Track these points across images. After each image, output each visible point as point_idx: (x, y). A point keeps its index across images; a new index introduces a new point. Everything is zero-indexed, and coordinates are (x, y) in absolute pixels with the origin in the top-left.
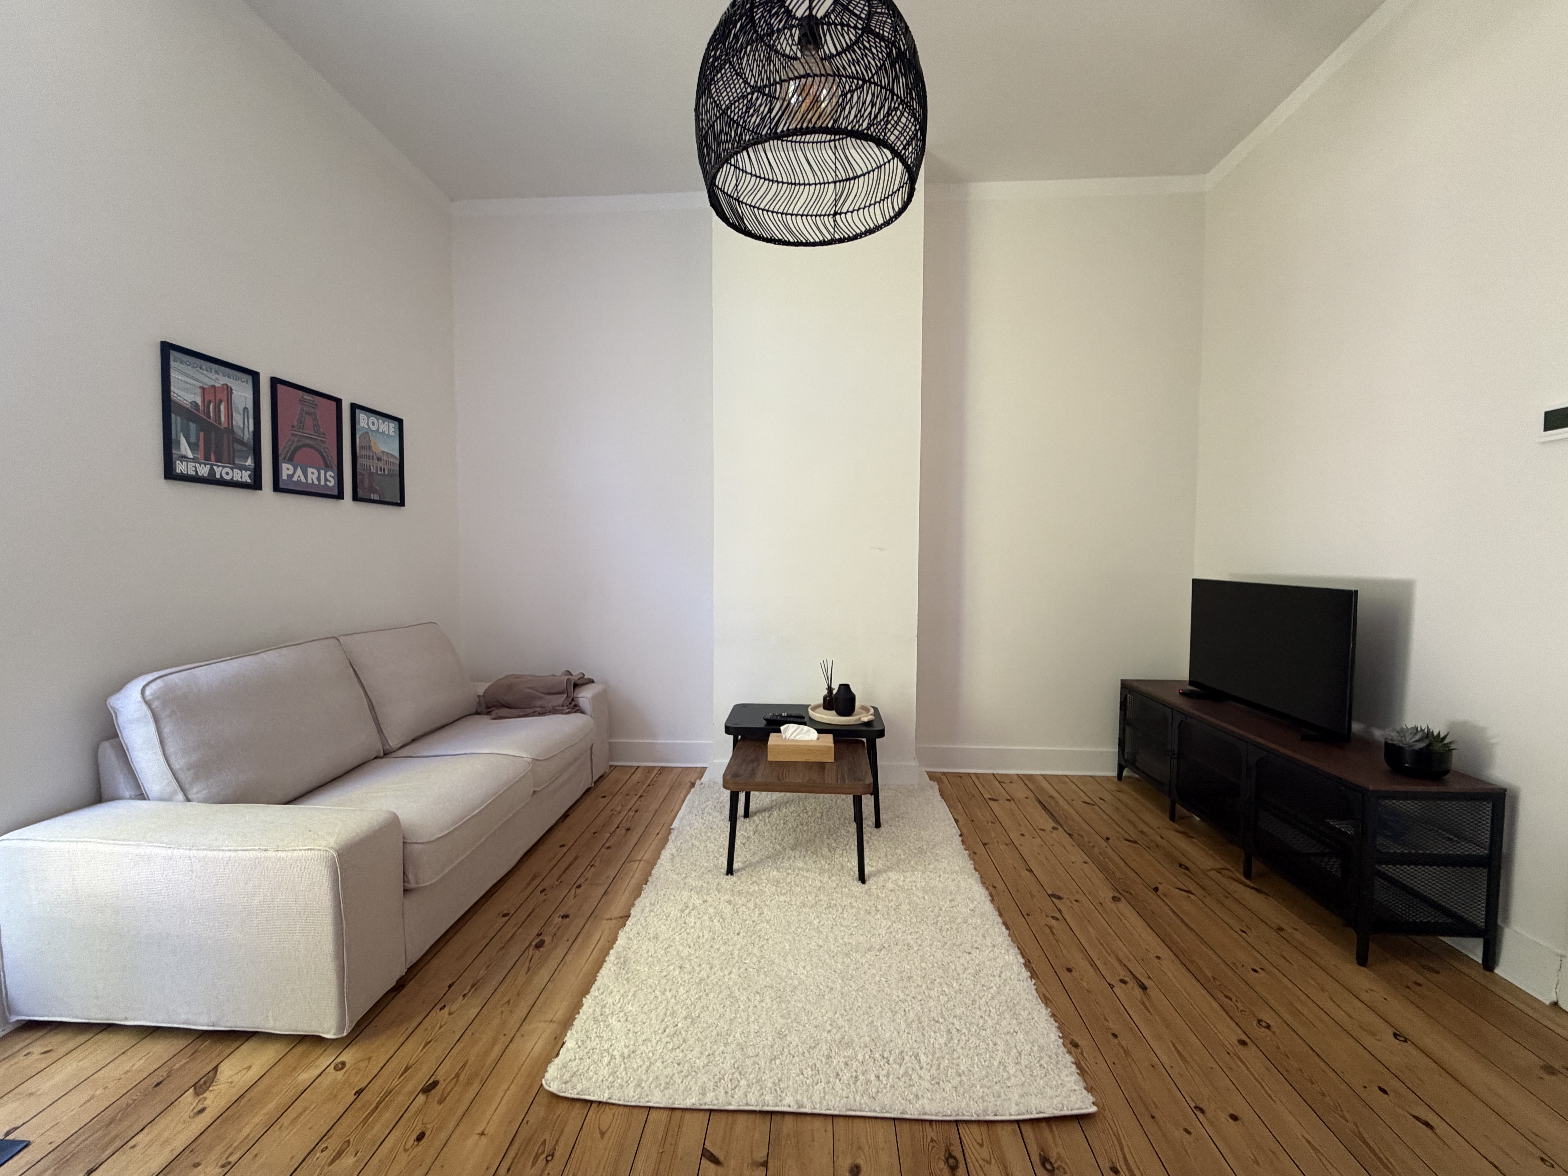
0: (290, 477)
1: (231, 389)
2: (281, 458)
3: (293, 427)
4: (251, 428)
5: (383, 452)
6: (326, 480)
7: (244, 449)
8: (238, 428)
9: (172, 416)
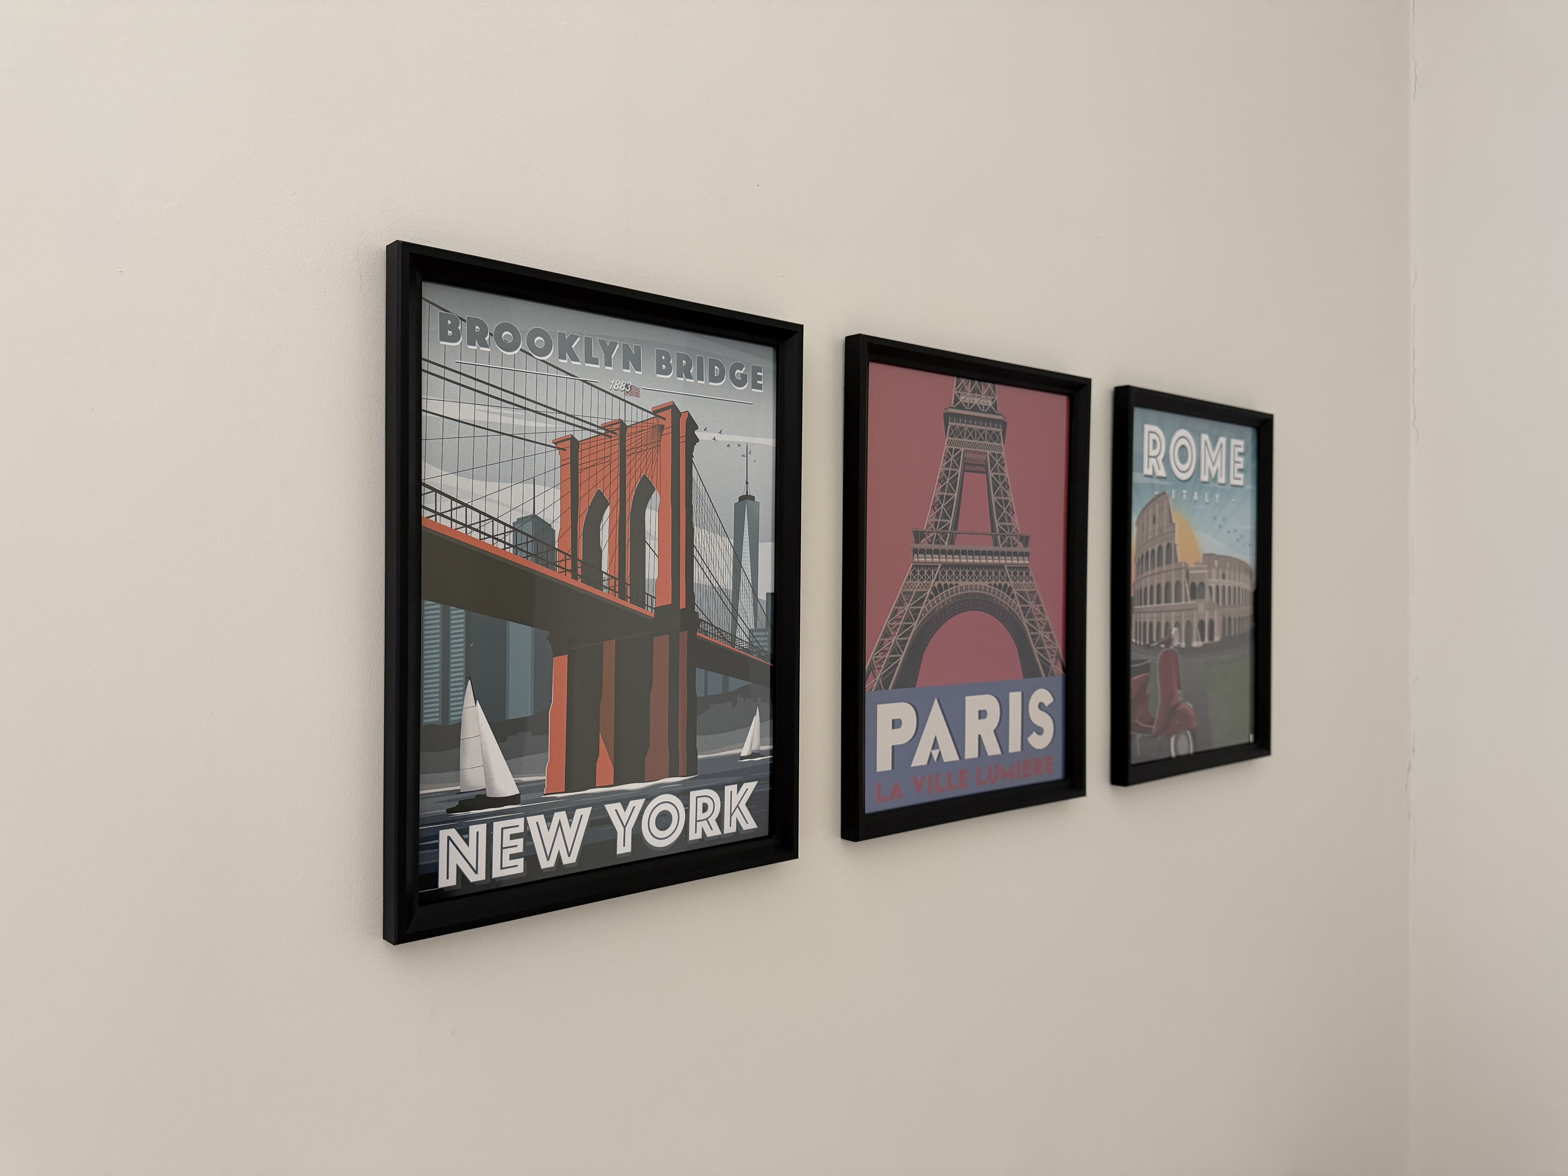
0: (903, 752)
1: (692, 425)
2: (871, 684)
3: (919, 536)
4: (766, 584)
5: (1209, 558)
6: (1028, 727)
7: (736, 684)
8: (720, 591)
9: (431, 611)
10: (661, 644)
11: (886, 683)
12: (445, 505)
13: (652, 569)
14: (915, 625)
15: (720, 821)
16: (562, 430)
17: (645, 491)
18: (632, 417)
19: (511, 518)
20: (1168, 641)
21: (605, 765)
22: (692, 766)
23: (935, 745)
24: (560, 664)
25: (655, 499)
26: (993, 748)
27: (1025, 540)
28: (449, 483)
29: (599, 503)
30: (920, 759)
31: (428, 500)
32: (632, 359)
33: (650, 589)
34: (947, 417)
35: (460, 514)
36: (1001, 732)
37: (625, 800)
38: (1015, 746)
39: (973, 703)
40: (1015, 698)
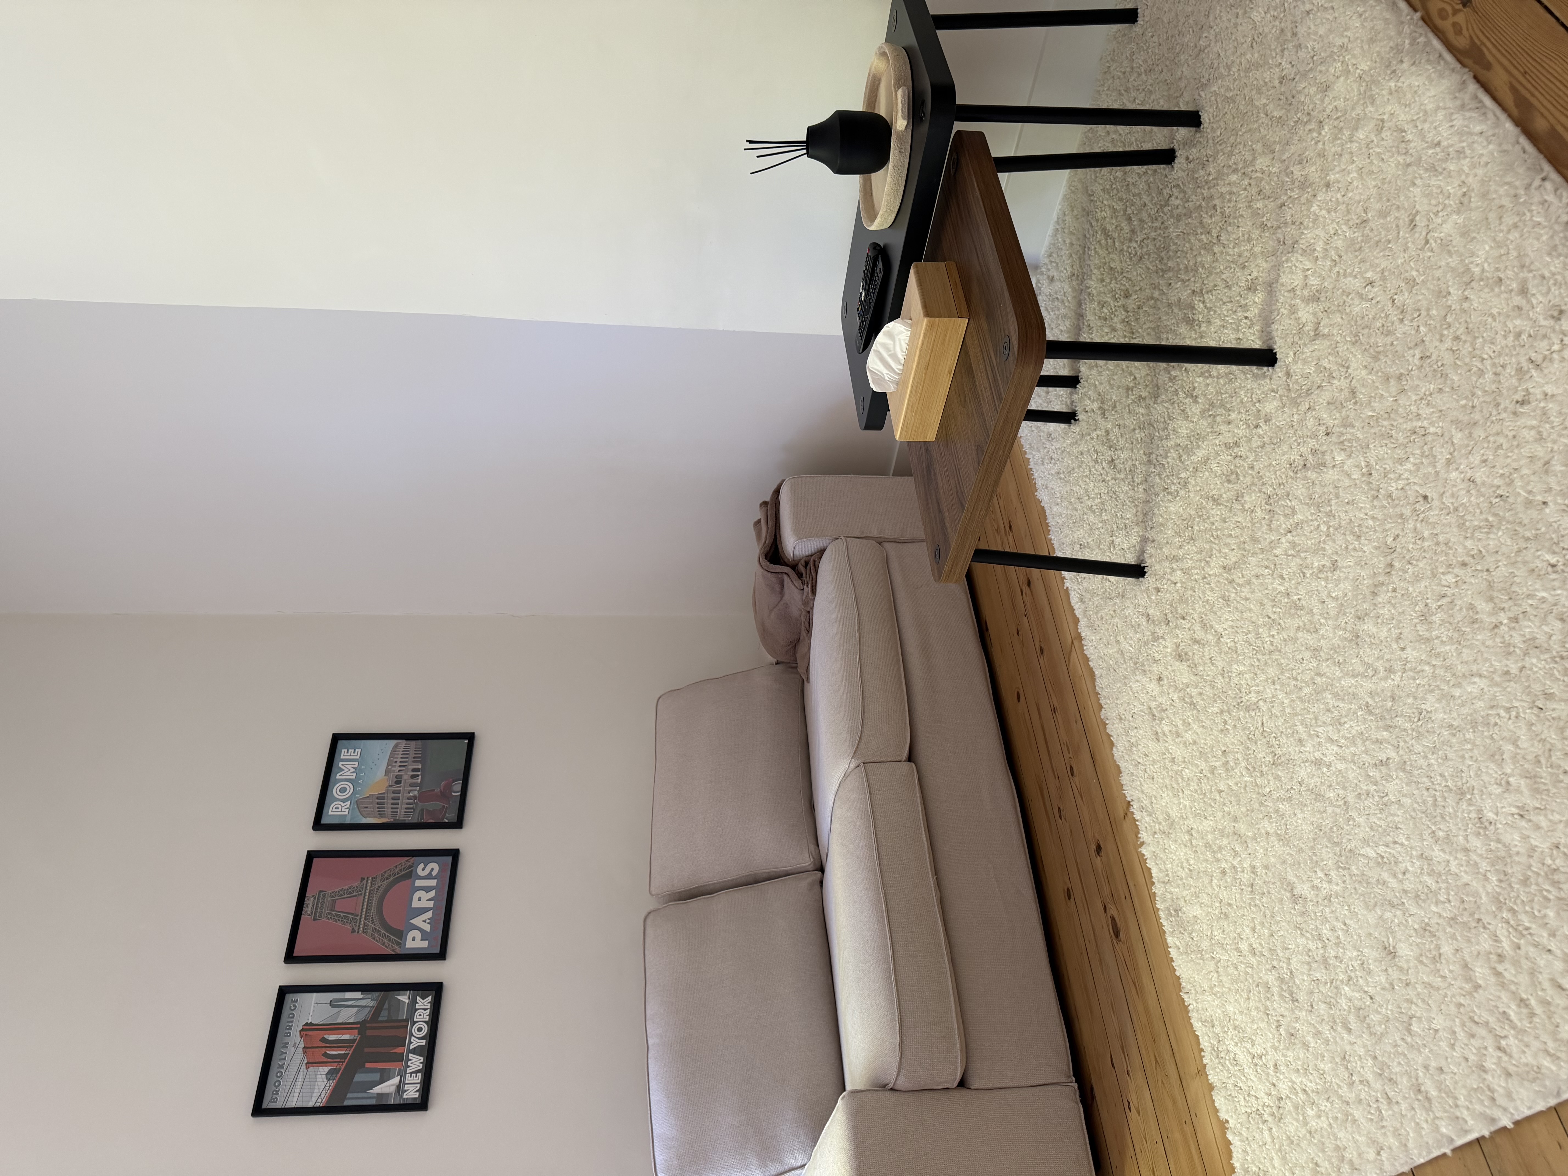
0: (425, 936)
1: (306, 1024)
2: (399, 951)
3: (353, 931)
4: (358, 995)
6: (429, 877)
7: (386, 1006)
8: (357, 1013)
9: (347, 1103)
10: (369, 1033)
11: (399, 944)
12: (320, 1100)
13: (346, 1037)
14: (383, 932)
15: (425, 1010)
16: (304, 1067)
17: (324, 1040)
18: (302, 1045)
19: (326, 1081)
20: (415, 797)
21: (398, 1050)
22: (407, 1020)
23: (425, 921)
24: (368, 1065)
25: (326, 1036)
26: (432, 894)
27: (363, 879)
28: (314, 1099)
29: (326, 1055)
30: (427, 928)
31: (318, 1105)
32: (285, 1045)
33: (352, 1037)
34: (315, 919)
35: (323, 1096)
36: (427, 889)
37: (410, 1042)
38: (433, 883)
39: (415, 904)
40: (418, 883)
